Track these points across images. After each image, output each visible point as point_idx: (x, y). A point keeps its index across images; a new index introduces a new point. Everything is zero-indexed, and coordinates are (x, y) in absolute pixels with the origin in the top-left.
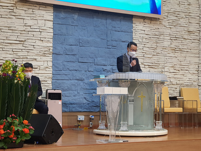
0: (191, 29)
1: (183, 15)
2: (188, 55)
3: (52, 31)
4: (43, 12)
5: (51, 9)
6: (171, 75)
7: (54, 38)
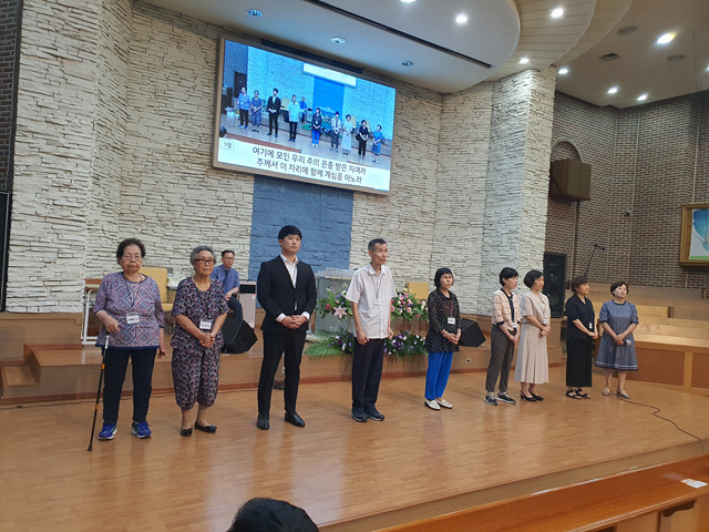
0: (425, 209)
1: (417, 192)
2: (420, 241)
3: (251, 206)
4: (241, 183)
5: (252, 179)
6: (397, 266)
7: (253, 216)
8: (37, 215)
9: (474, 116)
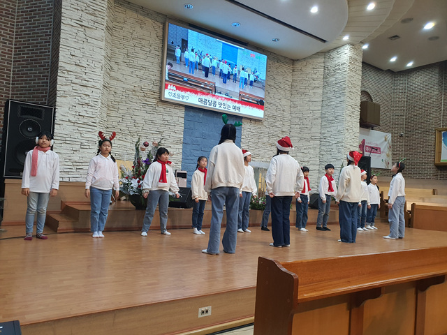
0: (284, 130)
1: (279, 119)
3: (183, 125)
4: (177, 111)
8: (69, 121)
9: (313, 73)
